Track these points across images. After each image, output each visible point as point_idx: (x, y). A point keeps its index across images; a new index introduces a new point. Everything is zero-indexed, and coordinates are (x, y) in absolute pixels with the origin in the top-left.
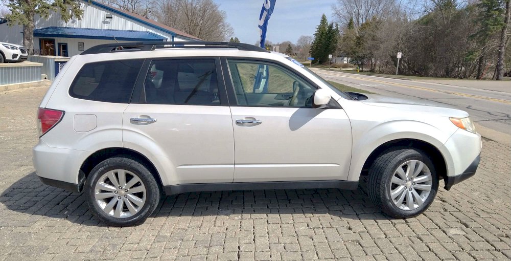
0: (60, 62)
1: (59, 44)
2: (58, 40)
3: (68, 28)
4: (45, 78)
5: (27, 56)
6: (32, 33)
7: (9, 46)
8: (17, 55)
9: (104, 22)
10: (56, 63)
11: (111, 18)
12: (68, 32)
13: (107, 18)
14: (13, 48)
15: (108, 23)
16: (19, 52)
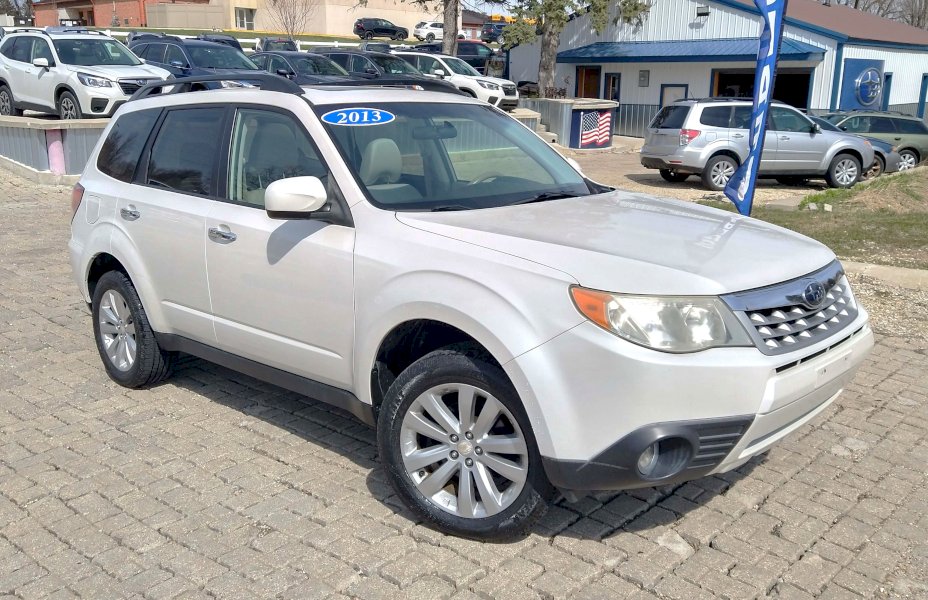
0: (585, 111)
1: (607, 76)
2: (607, 68)
3: (624, 43)
4: (554, 141)
5: (517, 101)
6: (554, 57)
7: (486, 84)
8: (496, 99)
9: (692, 26)
10: (576, 113)
11: (707, 14)
12: (622, 51)
13: (699, 15)
14: (491, 87)
15: (698, 26)
16: (500, 94)
